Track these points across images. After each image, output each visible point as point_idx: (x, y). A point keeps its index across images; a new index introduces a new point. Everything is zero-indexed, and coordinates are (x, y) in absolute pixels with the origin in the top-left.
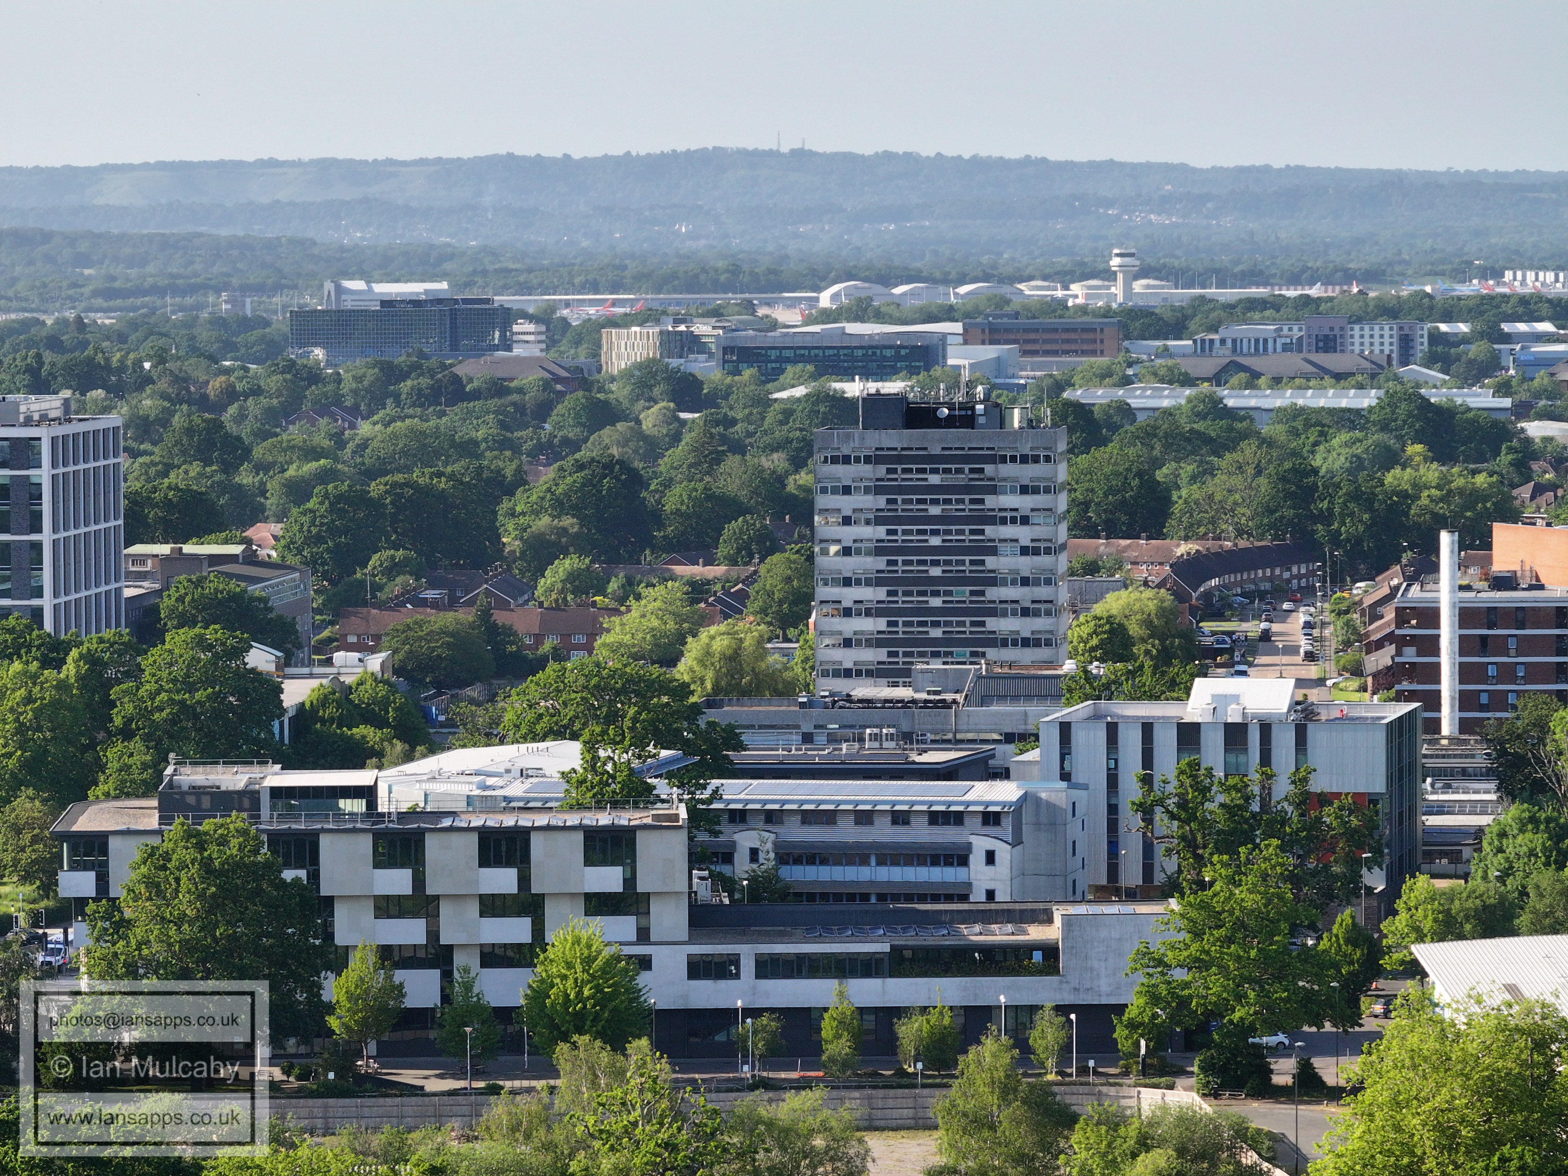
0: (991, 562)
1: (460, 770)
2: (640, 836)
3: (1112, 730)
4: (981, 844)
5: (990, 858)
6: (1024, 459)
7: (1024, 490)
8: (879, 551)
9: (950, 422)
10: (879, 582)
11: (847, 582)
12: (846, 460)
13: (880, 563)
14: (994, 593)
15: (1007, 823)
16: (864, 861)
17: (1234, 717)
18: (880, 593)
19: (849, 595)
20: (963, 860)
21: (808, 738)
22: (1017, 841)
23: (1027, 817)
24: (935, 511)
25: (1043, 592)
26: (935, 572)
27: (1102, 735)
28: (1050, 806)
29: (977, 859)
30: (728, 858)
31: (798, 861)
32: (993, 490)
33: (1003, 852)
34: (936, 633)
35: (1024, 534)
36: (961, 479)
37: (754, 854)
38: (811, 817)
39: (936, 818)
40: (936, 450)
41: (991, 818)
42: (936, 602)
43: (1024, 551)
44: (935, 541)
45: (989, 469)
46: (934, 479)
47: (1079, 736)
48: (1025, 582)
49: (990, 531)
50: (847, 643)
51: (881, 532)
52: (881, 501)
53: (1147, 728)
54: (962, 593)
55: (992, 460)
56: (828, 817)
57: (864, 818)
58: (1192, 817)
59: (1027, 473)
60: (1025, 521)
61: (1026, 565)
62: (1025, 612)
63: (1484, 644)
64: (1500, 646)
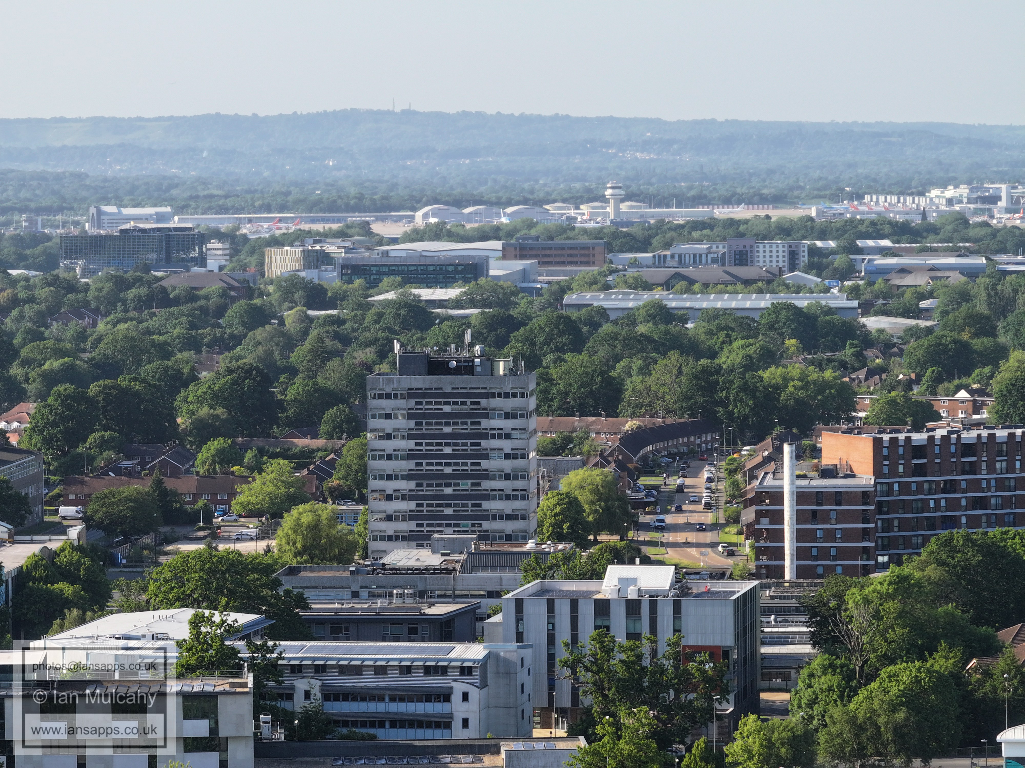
0: (485, 464)
1: (111, 633)
2: (221, 699)
3: (551, 605)
4: (459, 687)
5: (465, 697)
6: (507, 395)
7: (507, 416)
8: (410, 457)
9: (457, 371)
10: (410, 477)
11: (389, 477)
12: (388, 396)
13: (411, 464)
14: (487, 485)
15: (477, 674)
16: (381, 699)
17: (632, 594)
18: (411, 485)
19: (390, 486)
20: (447, 699)
21: (355, 595)
22: (483, 685)
23: (491, 668)
24: (447, 430)
25: (519, 484)
26: (448, 470)
27: (543, 609)
28: (506, 661)
29: (456, 697)
30: (290, 697)
31: (337, 698)
32: (486, 416)
33: (474, 693)
34: (449, 511)
35: (507, 445)
36: (465, 409)
37: (307, 695)
38: (344, 670)
39: (428, 670)
40: (448, 389)
41: (466, 671)
42: (448, 491)
43: (507, 456)
44: (448, 450)
45: (483, 402)
46: (447, 409)
47: (529, 608)
48: (508, 477)
49: (484, 443)
50: (389, 518)
51: (411, 444)
52: (412, 424)
53: (574, 604)
54: (466, 485)
55: (485, 396)
56: (357, 670)
57: (381, 670)
58: (601, 670)
59: (509, 404)
60: (507, 436)
61: (508, 465)
62: (508, 497)
63: (814, 516)
64: (825, 517)
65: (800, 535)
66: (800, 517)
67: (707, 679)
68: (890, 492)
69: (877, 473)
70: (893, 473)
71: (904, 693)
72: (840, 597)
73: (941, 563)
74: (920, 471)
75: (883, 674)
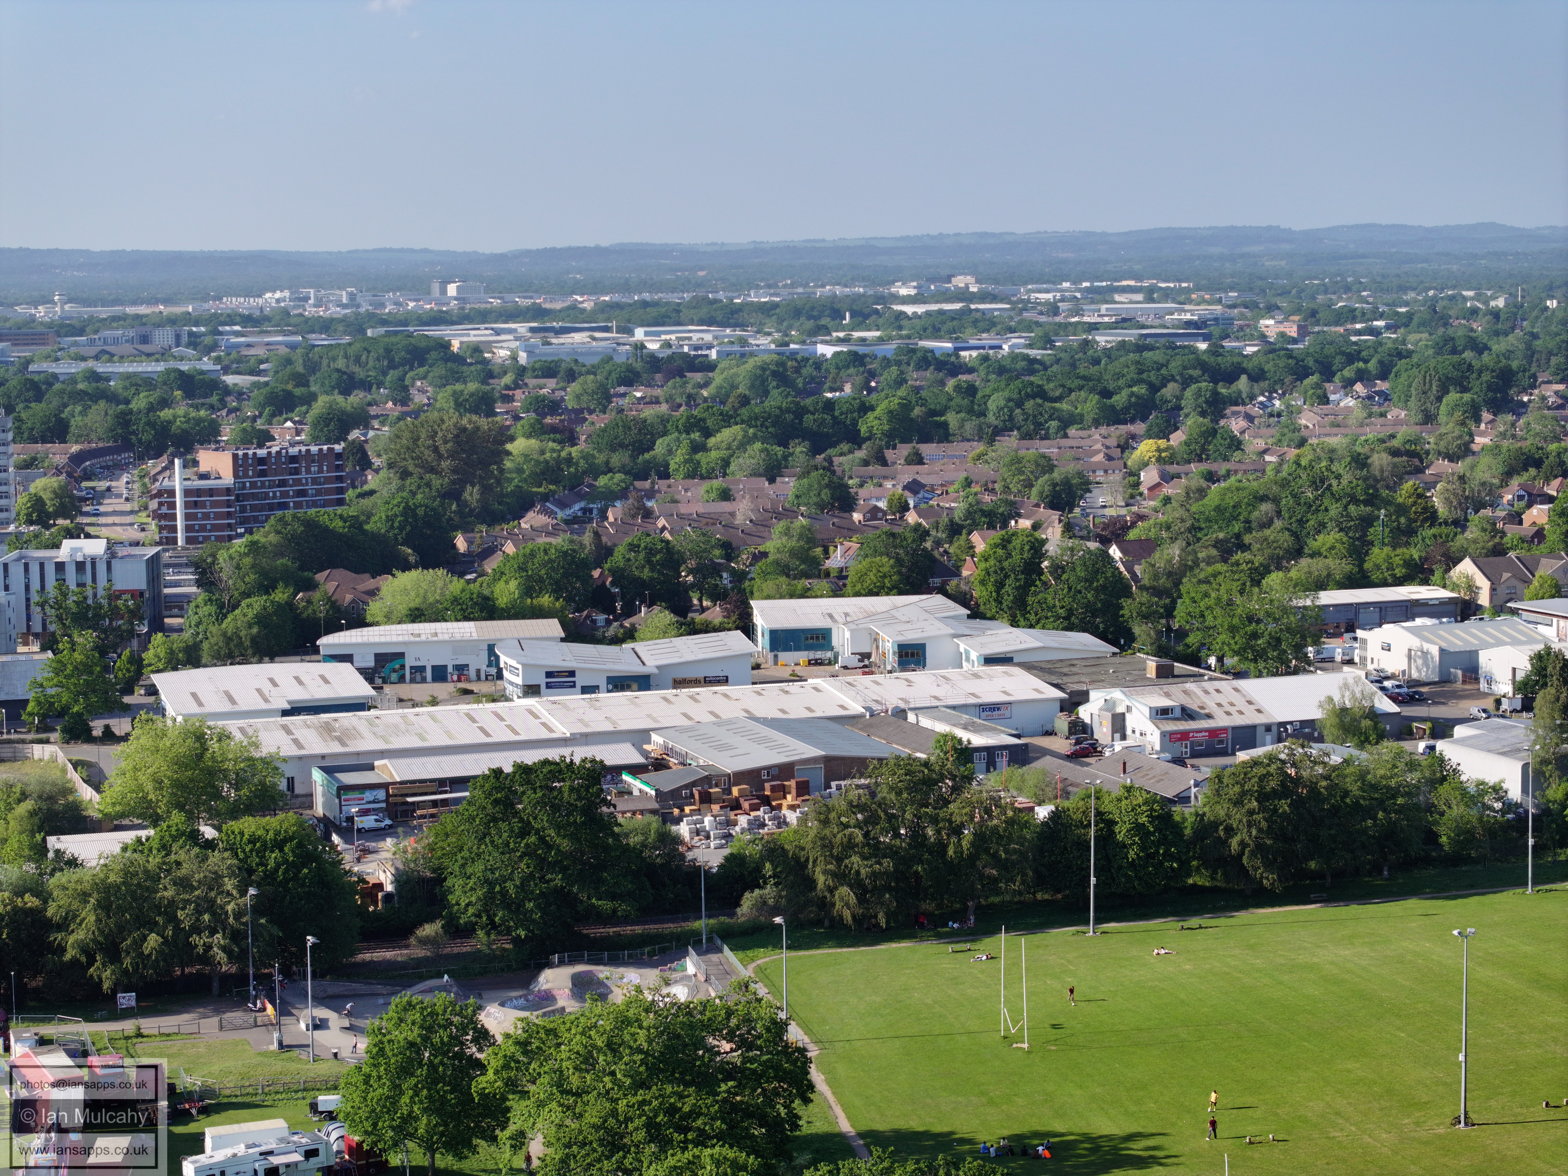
3: (26, 566)
17: (79, 558)
27: (22, 569)
47: (12, 569)
53: (42, 565)
58: (61, 607)
63: (196, 504)
64: (203, 505)
65: (188, 517)
66: (187, 505)
67: (130, 611)
68: (244, 488)
69: (236, 475)
70: (246, 475)
71: (256, 616)
72: (214, 556)
73: (278, 532)
74: (263, 473)
75: (243, 604)
